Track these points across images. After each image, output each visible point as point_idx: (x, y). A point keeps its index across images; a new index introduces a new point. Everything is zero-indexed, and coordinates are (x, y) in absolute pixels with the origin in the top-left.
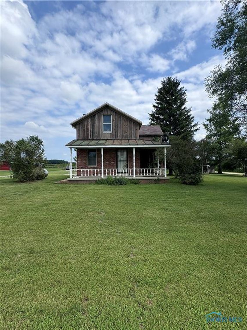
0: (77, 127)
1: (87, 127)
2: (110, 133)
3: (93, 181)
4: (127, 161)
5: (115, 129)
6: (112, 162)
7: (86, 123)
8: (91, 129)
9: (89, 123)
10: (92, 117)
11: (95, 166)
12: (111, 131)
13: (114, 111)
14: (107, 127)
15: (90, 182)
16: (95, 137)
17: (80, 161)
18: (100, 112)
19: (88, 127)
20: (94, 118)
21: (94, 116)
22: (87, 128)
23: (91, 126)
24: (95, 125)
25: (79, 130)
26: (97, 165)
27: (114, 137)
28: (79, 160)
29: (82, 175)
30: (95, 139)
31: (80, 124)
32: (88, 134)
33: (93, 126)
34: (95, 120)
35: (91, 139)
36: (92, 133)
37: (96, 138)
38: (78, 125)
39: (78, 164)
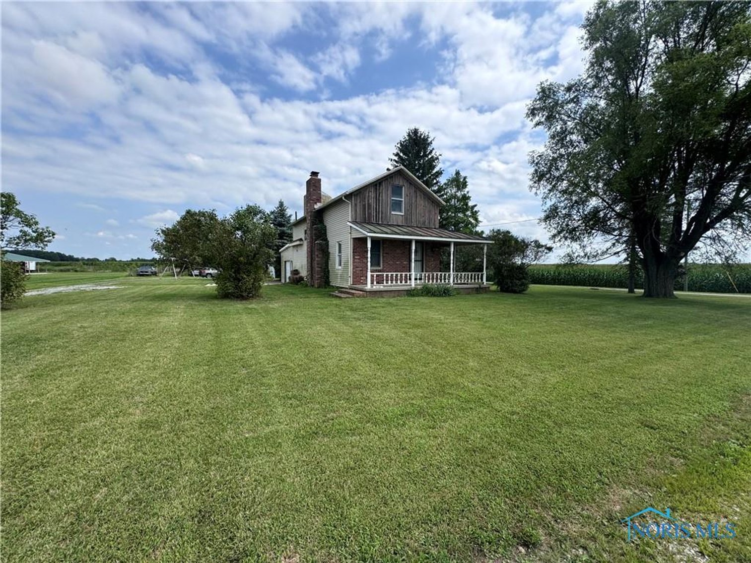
0: (353, 199)
1: (368, 201)
2: (402, 215)
3: (402, 292)
4: (422, 261)
5: (408, 210)
6: (405, 263)
7: (367, 195)
8: (375, 206)
9: (372, 195)
10: (376, 185)
11: (379, 268)
12: (401, 211)
13: (407, 181)
14: (397, 205)
15: (398, 293)
16: (380, 220)
17: (359, 259)
18: (389, 180)
19: (370, 201)
20: (379, 187)
21: (380, 183)
22: (368, 203)
23: (375, 200)
24: (381, 198)
25: (356, 205)
26: (381, 266)
27: (408, 223)
28: (356, 257)
29: (385, 282)
30: (380, 223)
31: (357, 194)
32: (369, 214)
33: (377, 200)
34: (381, 191)
35: (375, 222)
36: (376, 212)
37: (382, 221)
38: (355, 195)
39: (355, 264)
